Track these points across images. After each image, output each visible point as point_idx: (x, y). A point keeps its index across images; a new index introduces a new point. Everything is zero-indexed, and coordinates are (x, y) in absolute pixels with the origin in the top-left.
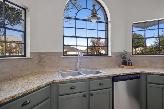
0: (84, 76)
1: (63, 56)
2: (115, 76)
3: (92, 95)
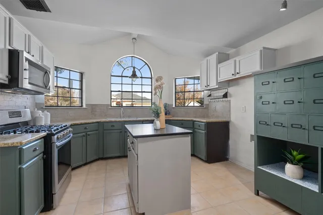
1: (110, 108)
3: (126, 132)
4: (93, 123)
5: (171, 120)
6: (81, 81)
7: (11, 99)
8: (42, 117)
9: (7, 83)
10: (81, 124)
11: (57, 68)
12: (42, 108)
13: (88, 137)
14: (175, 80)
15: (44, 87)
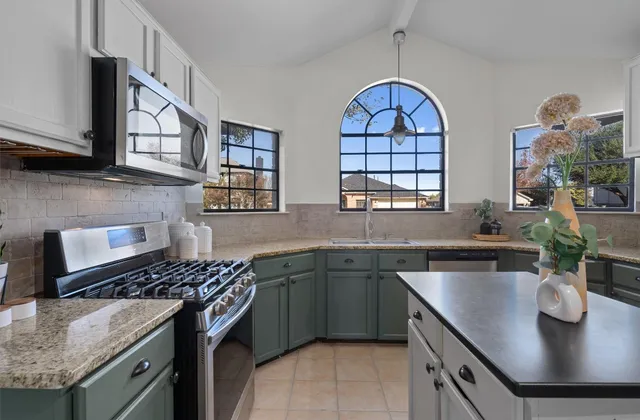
0: (371, 245)
1: (338, 212)
2: (431, 250)
3: (382, 278)
4: (302, 252)
5: (513, 250)
6: (276, 152)
7: (128, 198)
8: (191, 240)
9: (88, 153)
10: (277, 255)
11: (228, 128)
12: (199, 215)
13: (293, 288)
14: (514, 135)
15: (192, 164)
